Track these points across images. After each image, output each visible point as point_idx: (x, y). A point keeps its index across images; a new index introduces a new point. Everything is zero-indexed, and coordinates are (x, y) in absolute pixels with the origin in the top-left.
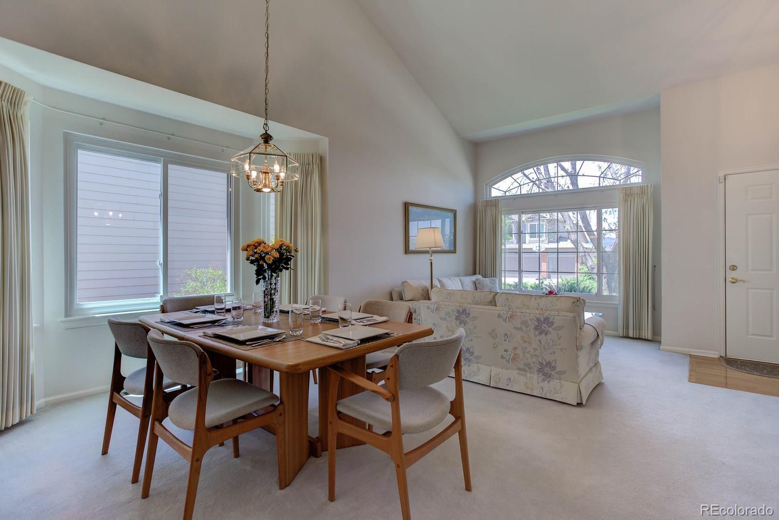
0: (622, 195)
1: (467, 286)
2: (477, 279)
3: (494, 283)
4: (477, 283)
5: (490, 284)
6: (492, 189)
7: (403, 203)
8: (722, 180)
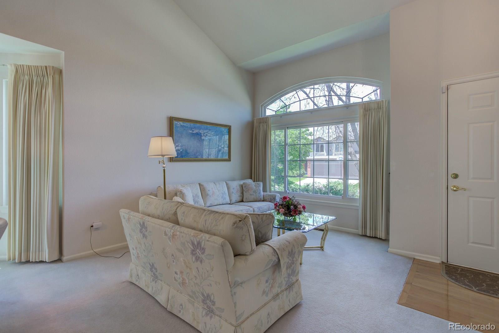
0: (362, 111)
1: (233, 189)
2: (244, 183)
3: (258, 187)
4: (243, 186)
5: (254, 187)
6: (267, 109)
7: (168, 118)
8: (445, 90)
